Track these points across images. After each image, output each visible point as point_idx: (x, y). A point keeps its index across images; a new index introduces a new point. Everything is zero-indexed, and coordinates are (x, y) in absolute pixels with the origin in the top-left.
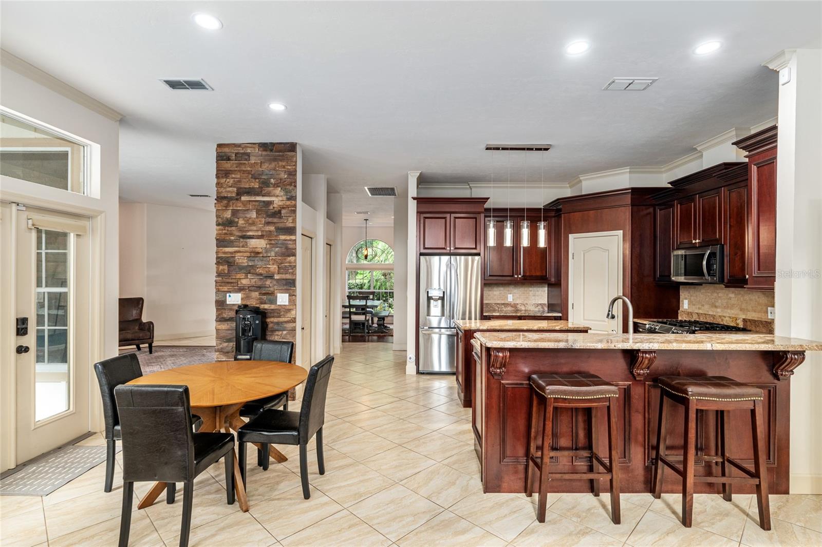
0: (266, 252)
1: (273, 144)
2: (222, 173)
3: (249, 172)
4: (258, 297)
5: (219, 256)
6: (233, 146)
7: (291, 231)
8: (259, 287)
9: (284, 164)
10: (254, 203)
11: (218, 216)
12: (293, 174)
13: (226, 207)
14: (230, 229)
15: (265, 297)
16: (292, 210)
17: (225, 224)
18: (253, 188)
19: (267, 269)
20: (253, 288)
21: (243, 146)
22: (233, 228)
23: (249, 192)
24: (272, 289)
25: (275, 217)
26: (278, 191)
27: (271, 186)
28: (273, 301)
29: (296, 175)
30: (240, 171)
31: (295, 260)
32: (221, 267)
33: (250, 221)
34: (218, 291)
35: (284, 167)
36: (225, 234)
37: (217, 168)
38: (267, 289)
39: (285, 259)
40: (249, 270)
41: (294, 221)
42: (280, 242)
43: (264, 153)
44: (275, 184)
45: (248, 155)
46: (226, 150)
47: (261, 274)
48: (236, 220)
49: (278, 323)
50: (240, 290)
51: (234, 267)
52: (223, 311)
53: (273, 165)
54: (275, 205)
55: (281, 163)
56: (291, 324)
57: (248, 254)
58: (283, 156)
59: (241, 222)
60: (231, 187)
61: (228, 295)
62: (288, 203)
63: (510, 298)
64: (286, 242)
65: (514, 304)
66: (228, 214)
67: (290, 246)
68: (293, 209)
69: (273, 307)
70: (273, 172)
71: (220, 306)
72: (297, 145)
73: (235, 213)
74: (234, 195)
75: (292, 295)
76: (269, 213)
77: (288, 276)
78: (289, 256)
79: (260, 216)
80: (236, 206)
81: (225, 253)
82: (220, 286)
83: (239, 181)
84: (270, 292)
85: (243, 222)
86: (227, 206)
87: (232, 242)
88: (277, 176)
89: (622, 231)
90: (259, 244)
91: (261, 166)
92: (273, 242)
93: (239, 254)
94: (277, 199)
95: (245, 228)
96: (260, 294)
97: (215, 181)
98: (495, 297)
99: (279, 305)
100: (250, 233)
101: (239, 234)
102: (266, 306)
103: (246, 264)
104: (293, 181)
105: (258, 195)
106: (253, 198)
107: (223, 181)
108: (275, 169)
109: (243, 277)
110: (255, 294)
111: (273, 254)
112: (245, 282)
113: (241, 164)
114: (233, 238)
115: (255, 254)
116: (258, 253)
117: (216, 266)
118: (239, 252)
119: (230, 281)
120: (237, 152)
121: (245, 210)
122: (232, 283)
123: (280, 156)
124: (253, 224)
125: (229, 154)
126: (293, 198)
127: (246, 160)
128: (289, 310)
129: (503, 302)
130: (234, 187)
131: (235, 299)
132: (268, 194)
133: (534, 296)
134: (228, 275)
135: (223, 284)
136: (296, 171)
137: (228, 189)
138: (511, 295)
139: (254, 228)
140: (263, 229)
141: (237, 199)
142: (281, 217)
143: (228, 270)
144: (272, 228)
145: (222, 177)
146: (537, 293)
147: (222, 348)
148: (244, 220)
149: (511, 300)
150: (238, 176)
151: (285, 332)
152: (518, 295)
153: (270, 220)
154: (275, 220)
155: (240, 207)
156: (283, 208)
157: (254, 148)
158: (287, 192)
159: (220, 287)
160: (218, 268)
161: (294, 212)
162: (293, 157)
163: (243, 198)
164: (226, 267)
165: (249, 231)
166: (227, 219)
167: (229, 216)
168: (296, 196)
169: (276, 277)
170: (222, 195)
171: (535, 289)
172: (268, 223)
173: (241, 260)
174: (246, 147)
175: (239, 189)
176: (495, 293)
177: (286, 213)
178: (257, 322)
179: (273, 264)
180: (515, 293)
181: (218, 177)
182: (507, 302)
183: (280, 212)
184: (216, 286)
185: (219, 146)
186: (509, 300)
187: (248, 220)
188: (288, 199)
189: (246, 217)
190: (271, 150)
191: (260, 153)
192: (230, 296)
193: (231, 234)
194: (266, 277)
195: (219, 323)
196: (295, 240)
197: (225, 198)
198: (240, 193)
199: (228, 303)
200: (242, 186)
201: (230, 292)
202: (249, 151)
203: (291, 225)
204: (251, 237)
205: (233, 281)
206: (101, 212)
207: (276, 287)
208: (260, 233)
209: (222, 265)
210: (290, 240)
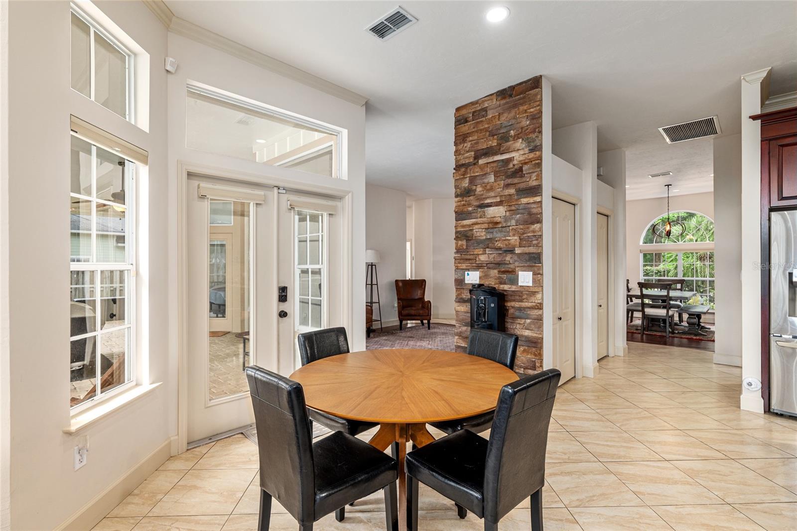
0: (506, 221)
1: (512, 88)
2: (460, 138)
3: (486, 130)
4: (498, 275)
5: (458, 230)
6: (471, 105)
7: (536, 190)
8: (498, 264)
9: (525, 107)
10: (492, 165)
11: (456, 187)
12: (537, 118)
13: (464, 175)
14: (468, 199)
15: (504, 276)
16: (536, 164)
17: (464, 194)
18: (491, 147)
19: (506, 242)
20: (491, 266)
21: (480, 102)
22: (471, 198)
23: (488, 152)
24: (512, 266)
25: (516, 177)
26: (519, 144)
27: (511, 139)
28: (515, 281)
29: (541, 117)
30: (477, 131)
31: (541, 229)
32: (460, 242)
33: (488, 187)
34: (457, 268)
35: (526, 111)
36: (464, 205)
37: (455, 134)
38: (507, 266)
39: (528, 228)
40: (487, 244)
41: (539, 177)
42: (521, 207)
43: (503, 102)
44: (515, 135)
45: (485, 110)
46: (464, 112)
47: (500, 249)
48: (474, 188)
49: (520, 309)
50: (478, 267)
51: (472, 242)
52: (462, 291)
53: (512, 114)
54: (515, 162)
55: (521, 108)
56: (536, 311)
57: (486, 226)
58: (524, 98)
59: (479, 189)
60: (468, 152)
61: (466, 273)
62: (532, 155)
64: (529, 206)
66: (466, 183)
67: (534, 211)
68: (537, 162)
69: (514, 288)
70: (513, 121)
71: (459, 285)
72: (543, 77)
73: (472, 180)
74: (471, 160)
75: (538, 274)
76: (509, 173)
77: (532, 250)
78: (533, 223)
79: (498, 179)
80: (474, 173)
81: (463, 226)
82: (459, 263)
83: (477, 143)
84: (510, 270)
85: (481, 189)
87: (470, 213)
88: (518, 126)
90: (496, 212)
91: (499, 120)
92: (513, 208)
93: (477, 226)
94: (518, 153)
95: (482, 195)
96: (499, 272)
97: (454, 148)
99: (521, 286)
100: (488, 201)
101: (477, 203)
102: (507, 287)
103: (484, 238)
104: (537, 125)
105: (496, 154)
106: (491, 159)
107: (460, 147)
108: (515, 118)
109: (481, 252)
110: (494, 273)
111: (513, 222)
112: (483, 258)
113: (478, 122)
114: (470, 209)
115: (494, 224)
116: (497, 223)
117: (455, 241)
118: (477, 224)
119: (469, 257)
120: (473, 110)
121: (483, 175)
122: (470, 259)
123: (520, 99)
124: (491, 189)
125: (466, 116)
126: (538, 148)
127: (483, 116)
128: (534, 293)
130: (472, 151)
131: (473, 277)
132: (508, 151)
134: (467, 251)
135: (462, 261)
136: (541, 112)
137: (466, 155)
139: (492, 194)
140: (502, 194)
141: (475, 164)
142: (522, 176)
143: (467, 246)
144: (512, 191)
145: (460, 143)
147: (461, 332)
148: (482, 186)
150: (476, 137)
151: (528, 321)
153: (509, 181)
154: (516, 180)
155: (477, 172)
156: (526, 163)
157: (492, 99)
158: (529, 141)
159: (459, 265)
160: (457, 244)
161: (539, 165)
162: (536, 95)
163: (481, 162)
164: (464, 242)
165: (486, 198)
166: (465, 189)
167: (467, 185)
168: (541, 145)
169: (518, 251)
170: (461, 162)
172: (507, 186)
173: (480, 233)
174: (483, 102)
175: (476, 151)
177: (529, 169)
178: (493, 305)
179: (514, 235)
181: (456, 144)
183: (521, 169)
184: (455, 263)
185: (458, 110)
187: (486, 186)
188: (531, 151)
189: (484, 183)
190: (511, 96)
191: (498, 103)
192: (468, 274)
193: (469, 205)
194: (506, 251)
195: (458, 304)
196: (541, 202)
197: (463, 165)
198: (477, 158)
199: (466, 282)
200: (479, 148)
201: (468, 270)
202: (486, 105)
203: (535, 183)
204: (489, 205)
205: (471, 257)
206: (348, 192)
207: (517, 264)
208: (498, 199)
209: (461, 240)
210: (534, 203)
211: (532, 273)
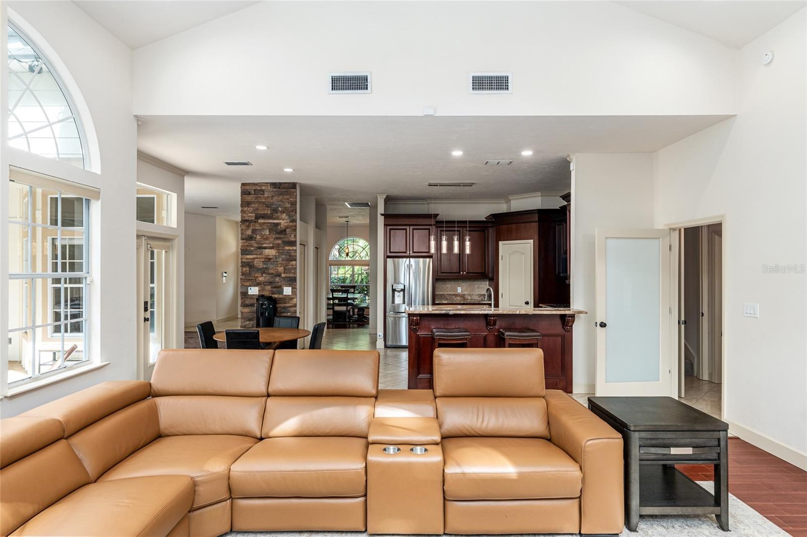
0: (276, 258)
1: (280, 184)
2: (245, 204)
3: (264, 203)
4: (271, 289)
5: (243, 261)
6: (253, 184)
7: (293, 243)
8: (271, 283)
9: (288, 197)
10: (267, 224)
11: (242, 234)
12: (294, 204)
14: (250, 242)
15: (275, 290)
16: (293, 229)
17: (247, 238)
18: (267, 214)
19: (276, 270)
20: (267, 283)
21: (259, 185)
22: (253, 242)
23: (264, 217)
24: (280, 284)
25: (282, 234)
26: (284, 216)
27: (279, 212)
28: (281, 292)
29: (296, 204)
30: (257, 202)
31: (296, 264)
32: (244, 269)
33: (265, 237)
34: (242, 285)
35: (288, 199)
36: (247, 246)
37: (241, 200)
38: (276, 284)
39: (289, 263)
40: (263, 271)
41: (295, 236)
42: (285, 251)
43: (274, 190)
44: (282, 211)
45: (263, 191)
46: (248, 187)
47: (272, 274)
48: (255, 236)
49: (284, 308)
50: (257, 285)
51: (253, 269)
52: (246, 299)
53: (280, 198)
54: (282, 226)
55: (286, 197)
56: (293, 308)
57: (264, 260)
58: (287, 192)
59: (258, 237)
60: (251, 213)
61: (249, 288)
62: (291, 224)
63: (459, 290)
64: (290, 251)
65: (462, 294)
66: (249, 232)
67: (292, 254)
69: (281, 296)
70: (281, 203)
71: (243, 296)
72: (297, 184)
73: (254, 231)
74: (253, 218)
75: (294, 288)
76: (278, 231)
77: (291, 275)
78: (292, 261)
79: (271, 233)
80: (255, 227)
81: (247, 259)
83: (257, 209)
84: (279, 286)
85: (259, 237)
86: (248, 226)
87: (252, 251)
88: (284, 206)
89: (532, 240)
90: (271, 253)
91: (272, 198)
92: (280, 251)
93: (257, 260)
94: (283, 221)
95: (261, 241)
96: (271, 287)
97: (240, 209)
98: (448, 289)
99: (285, 295)
100: (265, 245)
101: (256, 245)
102: (276, 296)
103: (262, 267)
104: (294, 209)
105: (270, 218)
106: (267, 221)
107: (245, 209)
108: (281, 201)
109: (260, 276)
110: (268, 288)
111: (280, 259)
112: (261, 279)
113: (258, 197)
114: (252, 249)
115: (268, 259)
116: (270, 259)
117: (241, 268)
118: (257, 258)
119: (251, 278)
120: (255, 188)
121: (261, 229)
122: (252, 280)
123: (285, 192)
124: (267, 239)
125: (250, 190)
126: (294, 221)
127: (262, 194)
128: (292, 299)
129: (454, 293)
130: (253, 213)
131: (254, 291)
132: (277, 218)
133: (478, 288)
134: (250, 274)
135: (246, 281)
136: (296, 202)
137: (249, 215)
138: (460, 288)
139: (268, 242)
140: (274, 242)
141: (255, 222)
142: (286, 234)
143: (250, 271)
144: (280, 242)
145: (245, 206)
146: (481, 286)
147: (245, 325)
149: (460, 292)
150: (257, 206)
151: (289, 314)
152: (465, 288)
153: (278, 236)
154: (282, 236)
155: (257, 227)
156: (288, 228)
157: (267, 186)
158: (289, 216)
159: (243, 283)
160: (242, 270)
161: (295, 230)
162: (294, 192)
163: (261, 221)
164: (248, 269)
165: (263, 244)
166: (249, 236)
167: (250, 233)
168: (296, 219)
169: (283, 275)
170: (245, 219)
171: (479, 283)
172: (277, 238)
173: (258, 263)
174: (261, 185)
175: (257, 214)
176: (447, 286)
177: (290, 231)
178: (271, 306)
179: (281, 267)
180: (463, 286)
181: (242, 206)
182: (457, 293)
183: (285, 230)
184: (241, 282)
185: (243, 185)
186: (458, 292)
187: (263, 236)
188: (291, 222)
189: (262, 234)
190: (279, 188)
191: (271, 189)
192: (250, 289)
193: (252, 246)
194: (276, 275)
195: (243, 308)
196: (296, 250)
197: (247, 221)
198: (258, 217)
199: (249, 294)
200: (259, 212)
201: (251, 286)
202: (264, 188)
203: (293, 239)
204: (265, 248)
205: (254, 278)
206: (177, 236)
207: (283, 283)
208: (271, 245)
209: (246, 268)
210: (292, 250)
211: (291, 288)
